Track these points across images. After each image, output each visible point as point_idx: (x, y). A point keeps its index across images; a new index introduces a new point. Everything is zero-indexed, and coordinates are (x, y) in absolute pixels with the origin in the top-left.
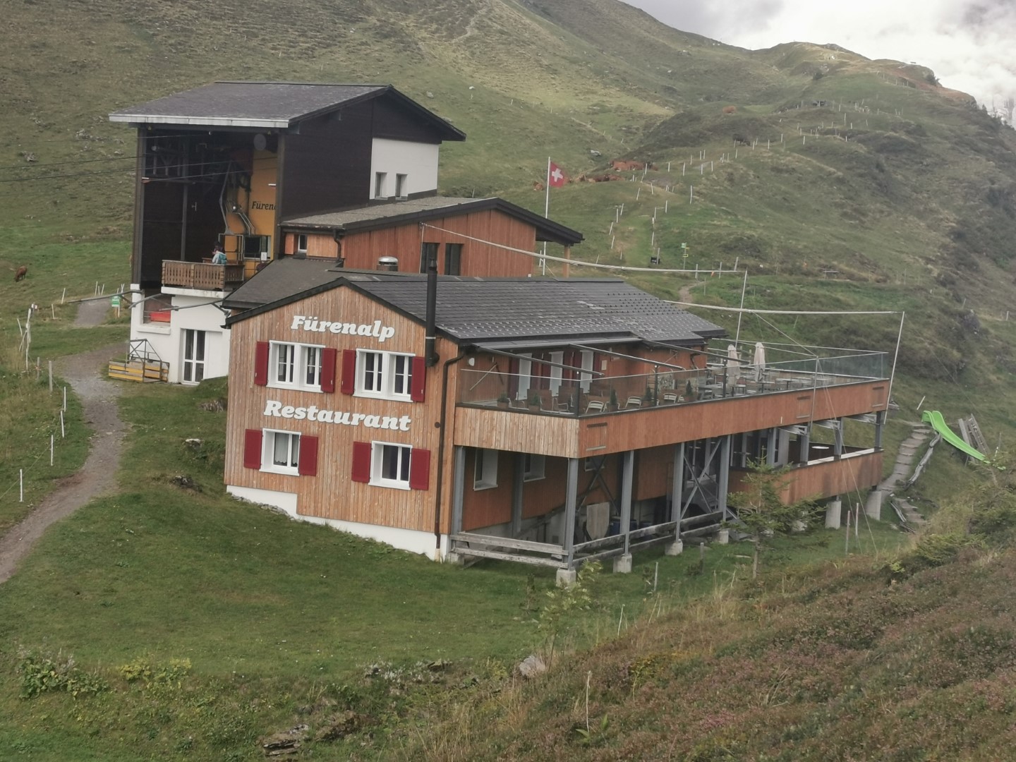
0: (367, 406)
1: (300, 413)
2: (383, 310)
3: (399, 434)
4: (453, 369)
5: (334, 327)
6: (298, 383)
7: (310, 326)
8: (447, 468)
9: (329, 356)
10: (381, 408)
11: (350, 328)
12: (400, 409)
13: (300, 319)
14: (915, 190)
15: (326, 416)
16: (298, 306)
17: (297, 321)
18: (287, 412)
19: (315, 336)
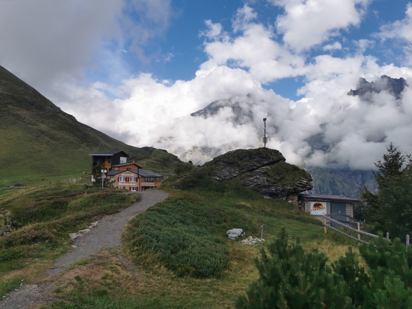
0: (131, 183)
1: (123, 184)
2: (132, 173)
3: (135, 186)
4: (141, 179)
5: (127, 175)
6: (123, 181)
7: (124, 175)
8: (140, 189)
9: (126, 178)
10: (133, 183)
11: (129, 175)
12: (135, 183)
13: (123, 174)
14: (169, 165)
15: (126, 184)
16: (122, 173)
17: (122, 175)
18: (121, 184)
19: (125, 176)
